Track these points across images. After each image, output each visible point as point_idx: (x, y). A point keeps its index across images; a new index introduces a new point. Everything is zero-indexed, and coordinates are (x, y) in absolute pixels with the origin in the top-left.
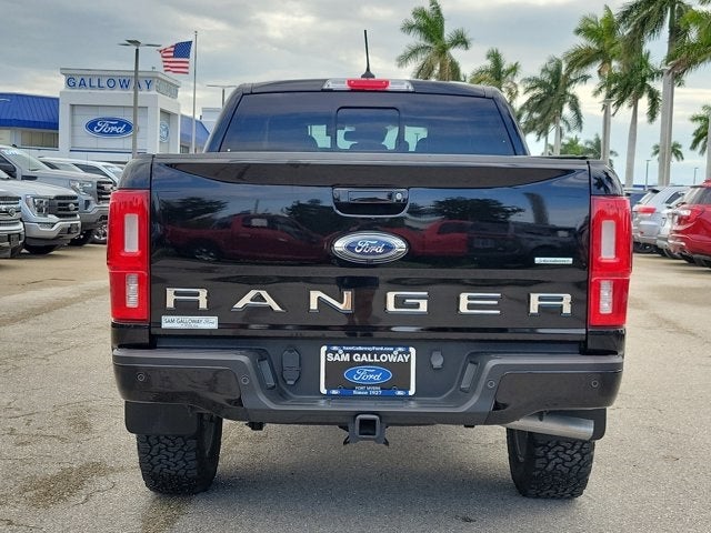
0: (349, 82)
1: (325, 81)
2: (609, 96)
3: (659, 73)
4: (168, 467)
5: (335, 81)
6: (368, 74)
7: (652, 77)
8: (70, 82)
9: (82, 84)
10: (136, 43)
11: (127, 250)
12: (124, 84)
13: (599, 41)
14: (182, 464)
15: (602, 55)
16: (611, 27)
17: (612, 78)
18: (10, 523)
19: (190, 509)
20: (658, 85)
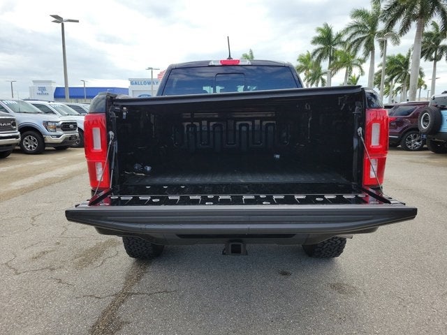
0: (221, 61)
1: (210, 61)
2: (308, 81)
3: (326, 73)
4: (138, 246)
5: (215, 61)
6: (230, 58)
7: (323, 74)
8: (132, 83)
9: (136, 83)
10: (152, 69)
11: (95, 148)
12: (149, 83)
13: (305, 63)
14: (144, 248)
15: (306, 68)
16: (309, 58)
17: (310, 75)
18: (60, 281)
19: (150, 269)
20: (325, 77)
